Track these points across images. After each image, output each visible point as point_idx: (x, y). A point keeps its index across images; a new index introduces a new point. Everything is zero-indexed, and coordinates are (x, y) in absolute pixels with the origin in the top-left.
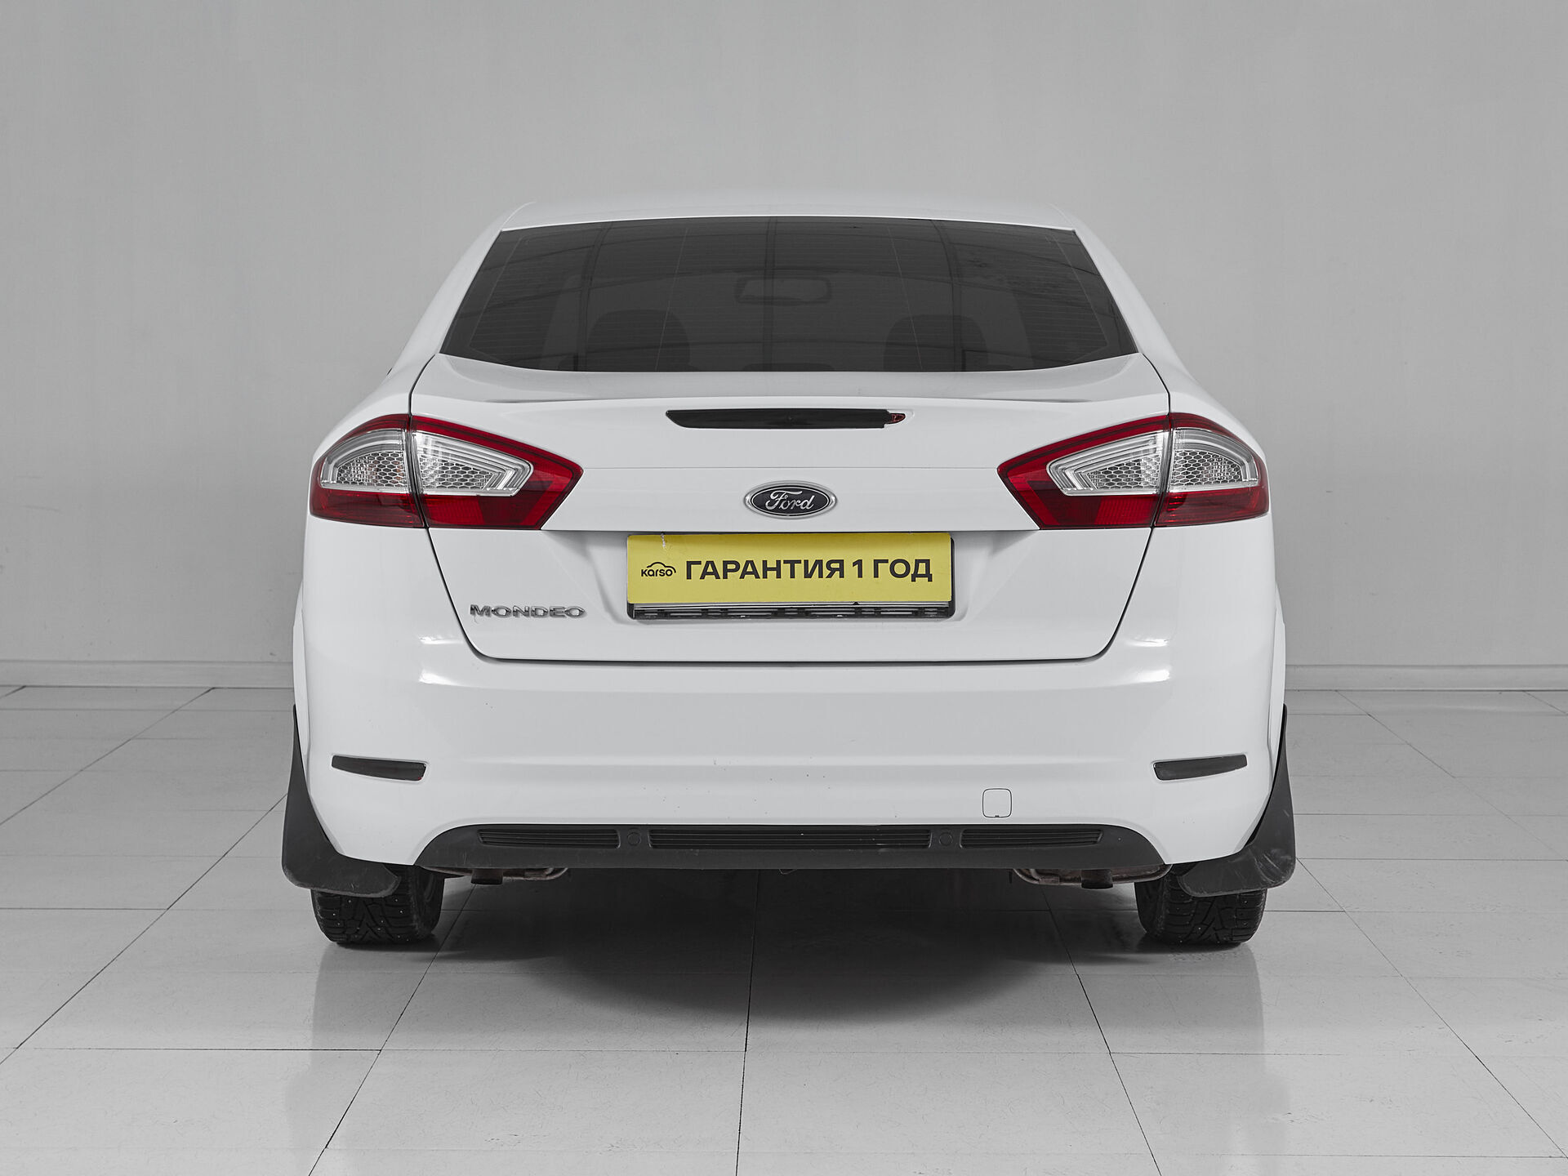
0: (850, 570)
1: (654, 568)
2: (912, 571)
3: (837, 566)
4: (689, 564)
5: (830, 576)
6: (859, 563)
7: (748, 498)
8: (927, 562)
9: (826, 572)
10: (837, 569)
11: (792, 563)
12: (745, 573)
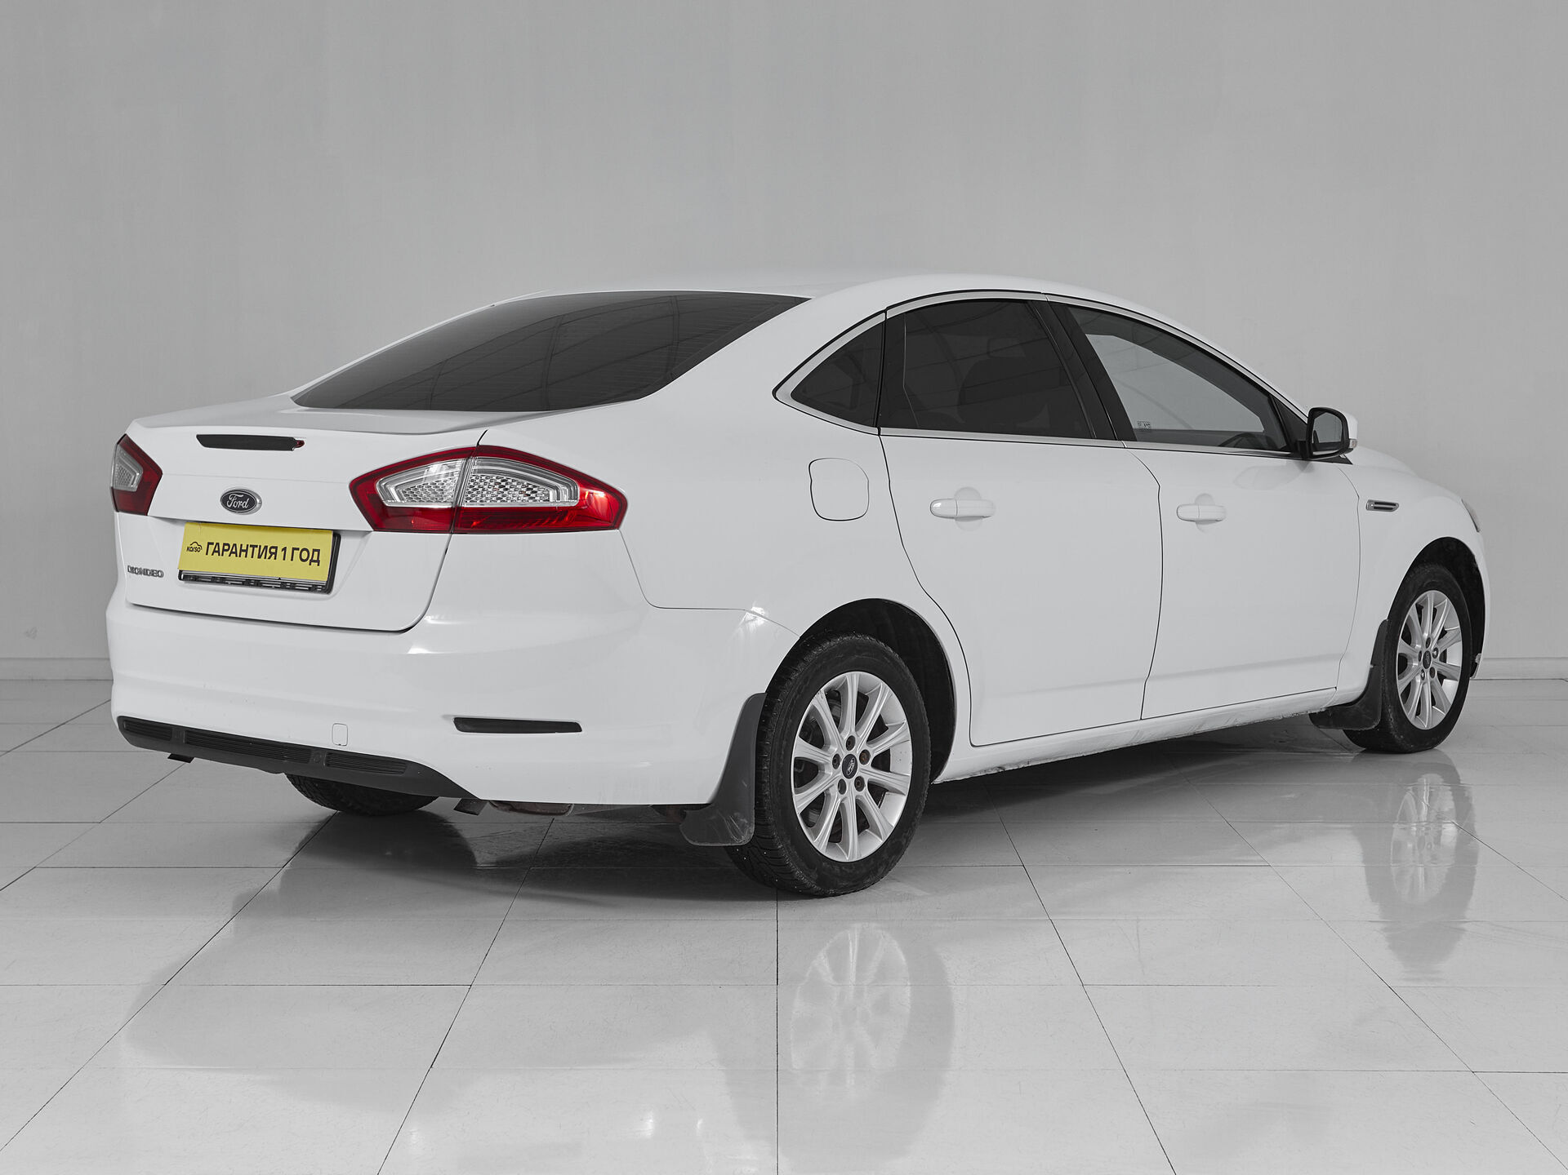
0: (280, 554)
1: (193, 546)
2: (310, 558)
3: (273, 550)
4: (209, 544)
5: (269, 558)
6: (285, 549)
8: (318, 551)
9: (268, 555)
10: (274, 553)
11: (254, 547)
12: (232, 552)
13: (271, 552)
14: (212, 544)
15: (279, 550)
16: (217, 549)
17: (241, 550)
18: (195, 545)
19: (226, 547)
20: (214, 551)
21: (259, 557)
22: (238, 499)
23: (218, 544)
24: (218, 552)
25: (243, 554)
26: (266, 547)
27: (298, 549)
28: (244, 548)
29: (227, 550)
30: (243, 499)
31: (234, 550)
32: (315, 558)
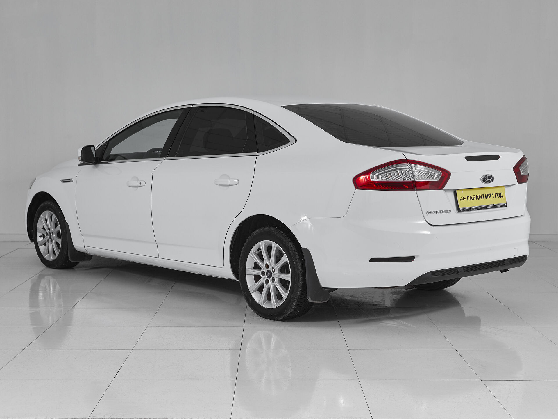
0: (492, 196)
3: (490, 195)
4: (468, 197)
6: (493, 194)
7: (482, 179)
8: (502, 193)
9: (489, 197)
11: (484, 195)
12: (477, 198)
13: (488, 196)
14: (469, 196)
15: (491, 195)
16: (471, 198)
17: (480, 197)
18: (462, 198)
19: (474, 197)
20: (470, 199)
21: (486, 198)
22: (489, 178)
23: (471, 196)
24: (472, 199)
25: (481, 198)
26: (487, 194)
27: (496, 194)
28: (480, 196)
29: (475, 198)
30: (490, 178)
31: (477, 197)
32: (502, 196)
